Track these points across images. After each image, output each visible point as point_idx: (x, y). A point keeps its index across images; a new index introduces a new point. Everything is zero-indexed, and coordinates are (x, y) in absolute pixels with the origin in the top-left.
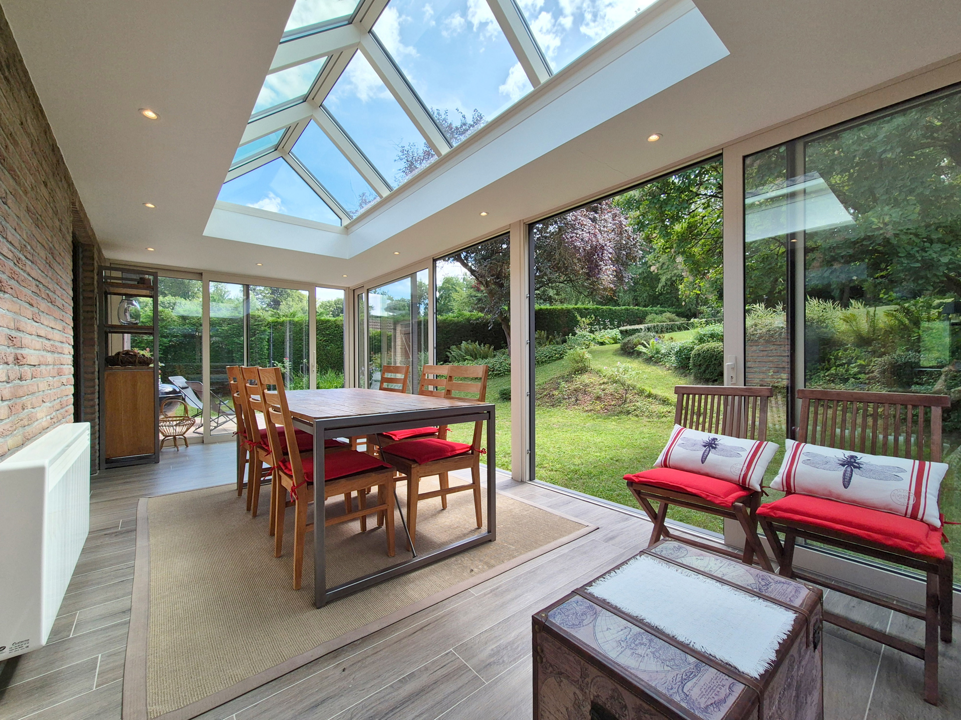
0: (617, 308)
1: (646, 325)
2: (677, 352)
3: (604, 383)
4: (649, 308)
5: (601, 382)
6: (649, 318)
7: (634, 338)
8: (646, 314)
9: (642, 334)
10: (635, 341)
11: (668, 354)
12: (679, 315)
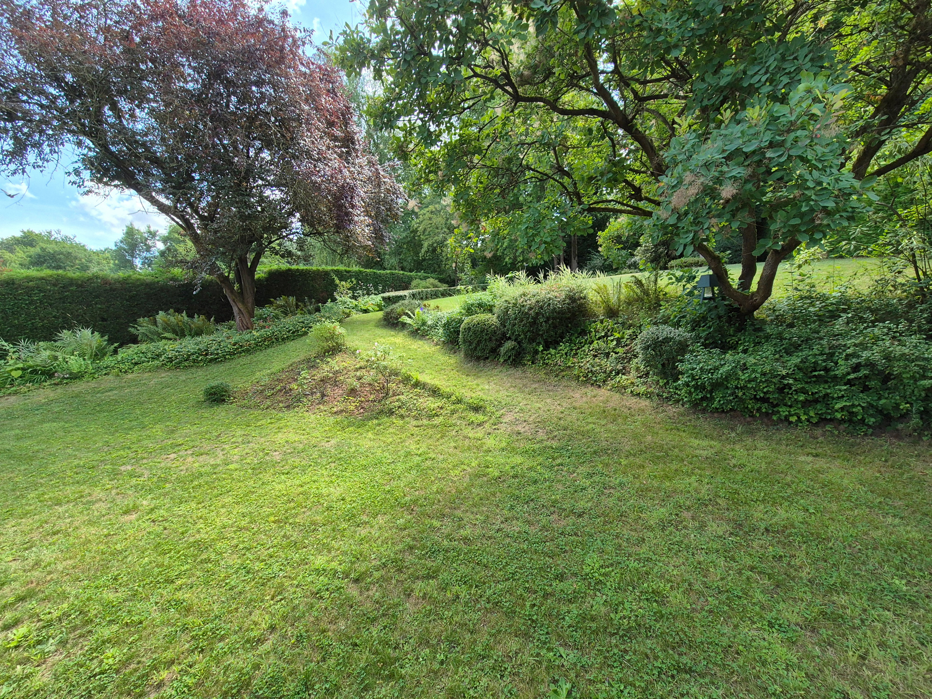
0: (382, 272)
1: (411, 291)
2: (445, 324)
3: (361, 368)
4: (413, 274)
5: (358, 366)
6: (414, 283)
7: (397, 307)
8: (411, 279)
9: (406, 302)
10: (399, 310)
11: (434, 326)
12: (442, 281)
